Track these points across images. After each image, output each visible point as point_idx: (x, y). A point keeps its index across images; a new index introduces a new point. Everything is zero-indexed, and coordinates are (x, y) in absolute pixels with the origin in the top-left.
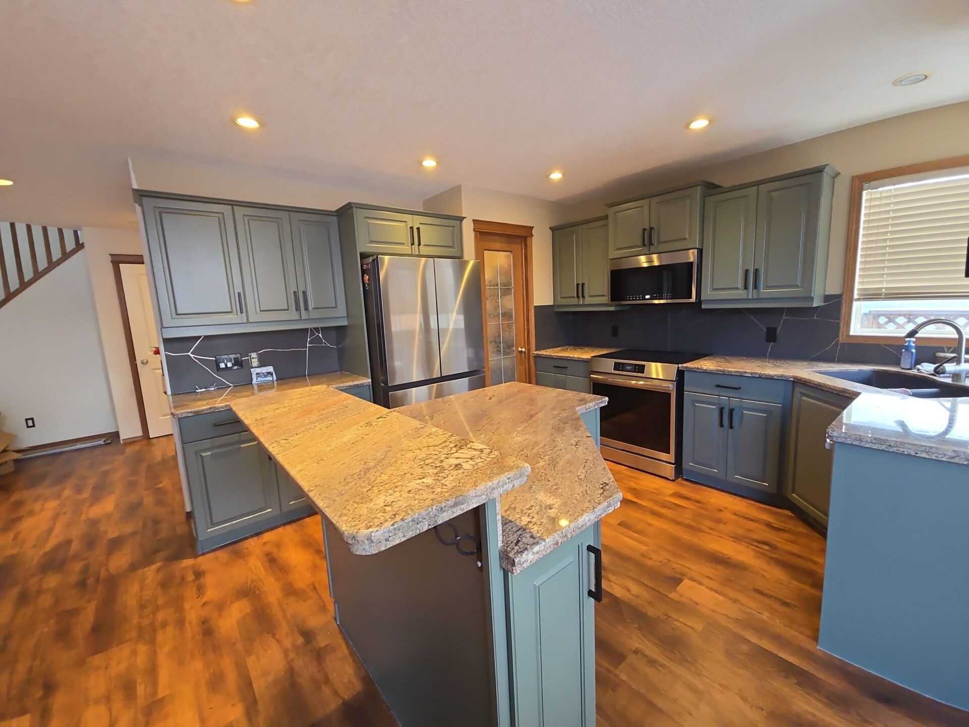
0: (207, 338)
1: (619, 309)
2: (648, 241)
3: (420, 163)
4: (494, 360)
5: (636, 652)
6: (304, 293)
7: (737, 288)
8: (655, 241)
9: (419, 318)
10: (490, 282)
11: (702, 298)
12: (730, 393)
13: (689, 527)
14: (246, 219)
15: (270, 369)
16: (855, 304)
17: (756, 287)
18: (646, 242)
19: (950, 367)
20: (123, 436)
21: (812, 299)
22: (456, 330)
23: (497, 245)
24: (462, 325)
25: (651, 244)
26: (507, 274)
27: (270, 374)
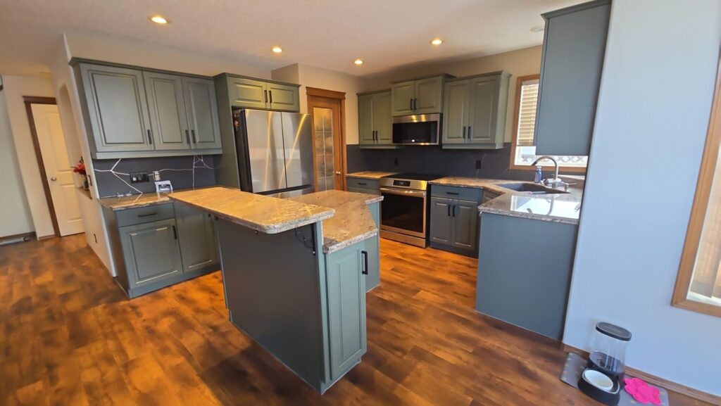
0: (123, 160)
1: (398, 148)
2: (414, 107)
3: (271, 50)
4: (320, 179)
5: (392, 319)
6: (193, 132)
7: (459, 137)
8: (417, 107)
9: (268, 151)
10: (317, 128)
11: (443, 142)
12: (454, 197)
13: (428, 269)
14: (152, 80)
15: (168, 182)
16: (517, 148)
17: (469, 137)
18: (413, 108)
19: (550, 181)
20: (39, 235)
21: (495, 145)
22: (294, 161)
23: (322, 104)
24: (298, 157)
25: (415, 109)
26: (328, 122)
27: (168, 186)
